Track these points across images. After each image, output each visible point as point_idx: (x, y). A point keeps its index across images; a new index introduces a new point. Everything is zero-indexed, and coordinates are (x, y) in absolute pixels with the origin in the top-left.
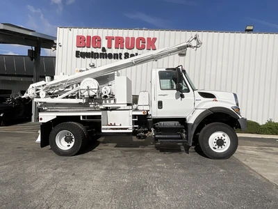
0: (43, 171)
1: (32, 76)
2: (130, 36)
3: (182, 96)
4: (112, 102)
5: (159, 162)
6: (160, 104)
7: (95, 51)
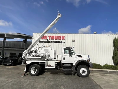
0: (26, 80)
1: (24, 48)
2: (56, 36)
3: (71, 56)
4: (49, 58)
5: (64, 78)
6: (64, 59)
7: (45, 40)
